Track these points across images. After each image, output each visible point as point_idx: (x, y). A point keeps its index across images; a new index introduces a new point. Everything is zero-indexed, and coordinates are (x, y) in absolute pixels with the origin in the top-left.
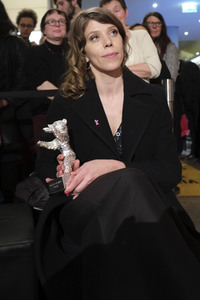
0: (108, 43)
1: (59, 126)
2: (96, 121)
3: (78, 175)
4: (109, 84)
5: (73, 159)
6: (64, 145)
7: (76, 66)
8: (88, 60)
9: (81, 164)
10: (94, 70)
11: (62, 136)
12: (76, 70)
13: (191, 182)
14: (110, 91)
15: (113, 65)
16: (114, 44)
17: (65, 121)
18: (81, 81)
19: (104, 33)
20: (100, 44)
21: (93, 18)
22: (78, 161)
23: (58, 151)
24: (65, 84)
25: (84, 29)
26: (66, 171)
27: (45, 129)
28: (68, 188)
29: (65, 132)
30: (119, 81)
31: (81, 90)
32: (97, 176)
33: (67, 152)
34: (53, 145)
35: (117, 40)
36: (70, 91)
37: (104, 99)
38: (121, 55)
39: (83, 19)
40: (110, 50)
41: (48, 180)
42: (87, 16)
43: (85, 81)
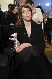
0: (27, 13)
1: (15, 35)
2: (24, 33)
3: (19, 47)
4: (28, 24)
5: (18, 43)
6: (16, 39)
7: (19, 19)
8: (22, 18)
9: (20, 44)
10: (24, 20)
11: (15, 37)
12: (19, 20)
13: (47, 48)
14: (28, 26)
15: (29, 19)
16: (29, 14)
17: (16, 33)
18: (21, 23)
19: (26, 11)
21: (24, 7)
22: (19, 44)
23: (15, 41)
24: (17, 23)
25: (21, 10)
26: (16, 46)
27: (11, 35)
28: (17, 51)
29: (16, 36)
31: (21, 25)
33: (17, 41)
34: (13, 39)
36: (18, 25)
38: (31, 16)
39: (21, 7)
40: (28, 15)
41: (12, 48)
42: (22, 6)
43: (22, 23)
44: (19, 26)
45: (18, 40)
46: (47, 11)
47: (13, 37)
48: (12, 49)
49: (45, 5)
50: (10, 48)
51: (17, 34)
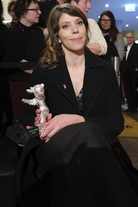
0: (76, 30)
1: (38, 89)
2: (65, 86)
4: (75, 59)
5: (47, 113)
6: (41, 103)
7: (52, 45)
8: (60, 42)
10: (64, 48)
11: (40, 96)
12: (51, 49)
13: (127, 127)
14: (75, 65)
17: (42, 85)
18: (55, 57)
19: (73, 24)
20: (70, 30)
21: (65, 12)
22: (51, 115)
23: (37, 107)
24: (43, 58)
25: (58, 19)
26: (42, 121)
27: (28, 90)
29: (42, 93)
30: (82, 57)
31: (54, 63)
32: (64, 126)
33: (43, 108)
34: (33, 102)
35: (82, 28)
36: (47, 63)
37: (70, 70)
39: (58, 12)
41: (28, 127)
42: (61, 10)
43: (57, 57)
44: (51, 66)
45: (47, 103)
46: (127, 26)
47: (32, 96)
48: (28, 130)
49: (124, 8)
50: (21, 126)
51: (44, 88)
